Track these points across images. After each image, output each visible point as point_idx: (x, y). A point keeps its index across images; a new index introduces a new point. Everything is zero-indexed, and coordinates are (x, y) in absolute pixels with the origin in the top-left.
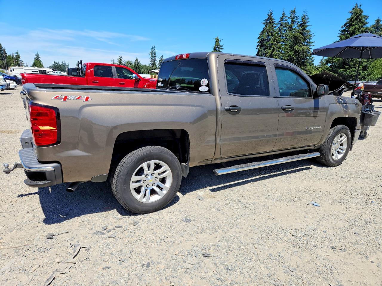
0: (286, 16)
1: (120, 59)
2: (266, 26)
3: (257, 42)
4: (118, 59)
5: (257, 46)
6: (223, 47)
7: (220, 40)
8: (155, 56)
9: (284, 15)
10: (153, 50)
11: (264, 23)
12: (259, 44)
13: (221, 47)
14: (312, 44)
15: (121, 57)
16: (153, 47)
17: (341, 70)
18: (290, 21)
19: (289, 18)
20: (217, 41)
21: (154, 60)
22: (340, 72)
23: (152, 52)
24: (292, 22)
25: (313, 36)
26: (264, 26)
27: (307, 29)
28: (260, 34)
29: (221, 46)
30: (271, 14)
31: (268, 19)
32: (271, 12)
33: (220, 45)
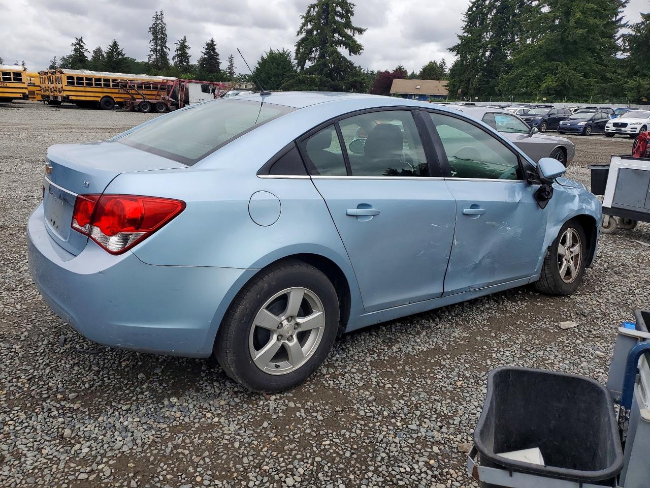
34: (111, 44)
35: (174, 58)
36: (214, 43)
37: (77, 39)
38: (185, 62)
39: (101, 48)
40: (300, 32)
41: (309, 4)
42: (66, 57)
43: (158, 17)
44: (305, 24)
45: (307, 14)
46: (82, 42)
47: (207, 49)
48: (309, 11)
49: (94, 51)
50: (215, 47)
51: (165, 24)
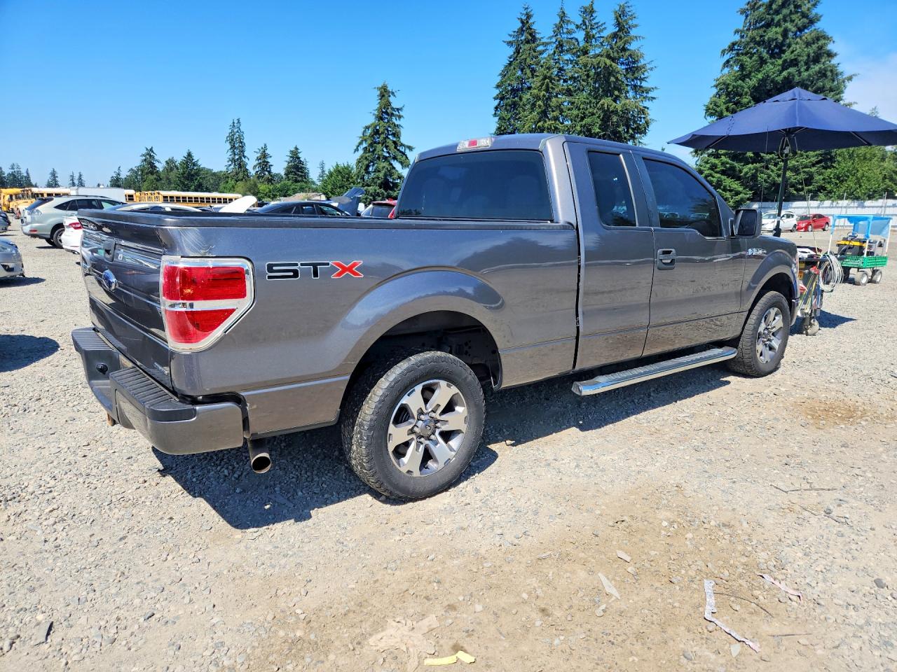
0: (569, 21)
1: (150, 156)
2: (517, 52)
3: (495, 95)
4: (144, 155)
5: (496, 108)
6: (401, 113)
7: (393, 93)
8: (242, 147)
9: (563, 16)
10: (236, 130)
11: (510, 43)
12: (500, 102)
13: (397, 113)
14: (651, 95)
15: (151, 150)
16: (236, 122)
17: (750, 166)
18: (580, 35)
19: (578, 27)
20: (384, 93)
21: (240, 158)
22: (747, 173)
23: (233, 135)
24: (588, 38)
25: (651, 69)
26: (511, 51)
27: (633, 46)
28: (500, 74)
29: (398, 110)
30: (529, 16)
31: (521, 31)
32: (529, 10)
33: (394, 105)
34: (186, 155)
35: (255, 167)
36: (299, 151)
37: (147, 149)
38: (267, 171)
39: (175, 158)
40: (357, 150)
41: (364, 126)
42: (134, 168)
43: (235, 125)
44: (360, 143)
45: (363, 134)
46: (152, 152)
47: (291, 157)
48: (364, 132)
49: (166, 162)
50: (300, 155)
51: (243, 132)
